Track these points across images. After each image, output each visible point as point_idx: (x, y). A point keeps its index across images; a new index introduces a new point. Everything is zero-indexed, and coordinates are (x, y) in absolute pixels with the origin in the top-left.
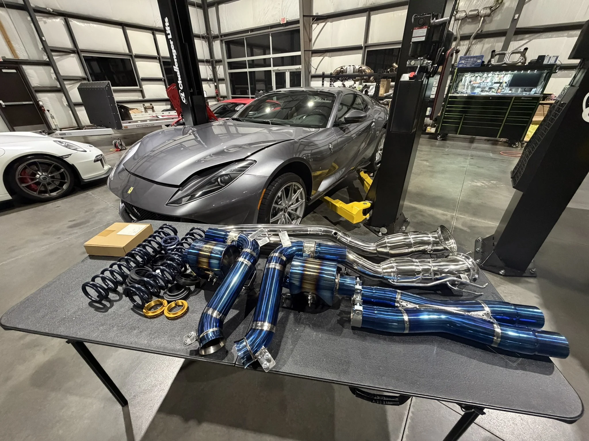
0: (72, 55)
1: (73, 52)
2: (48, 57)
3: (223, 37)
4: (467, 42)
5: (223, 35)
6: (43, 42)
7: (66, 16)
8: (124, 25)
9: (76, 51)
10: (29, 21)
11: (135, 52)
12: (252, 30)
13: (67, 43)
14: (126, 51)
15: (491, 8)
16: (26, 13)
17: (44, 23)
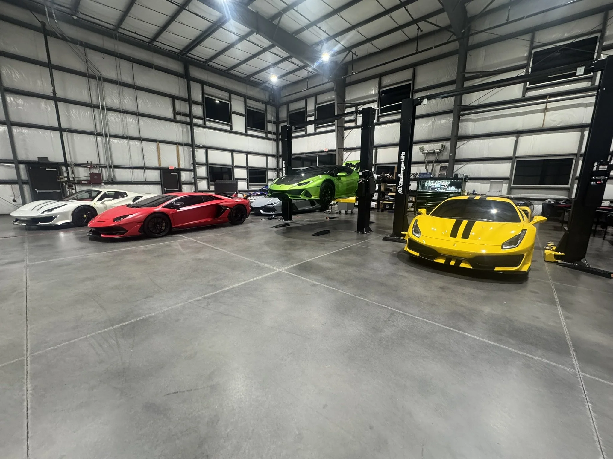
1: (205, 165)
2: (194, 167)
4: (431, 164)
6: (194, 160)
7: (207, 148)
8: (232, 151)
9: (207, 164)
10: (191, 151)
11: (235, 164)
12: (306, 153)
13: (204, 160)
14: (231, 164)
15: (440, 149)
16: (190, 147)
17: (197, 151)
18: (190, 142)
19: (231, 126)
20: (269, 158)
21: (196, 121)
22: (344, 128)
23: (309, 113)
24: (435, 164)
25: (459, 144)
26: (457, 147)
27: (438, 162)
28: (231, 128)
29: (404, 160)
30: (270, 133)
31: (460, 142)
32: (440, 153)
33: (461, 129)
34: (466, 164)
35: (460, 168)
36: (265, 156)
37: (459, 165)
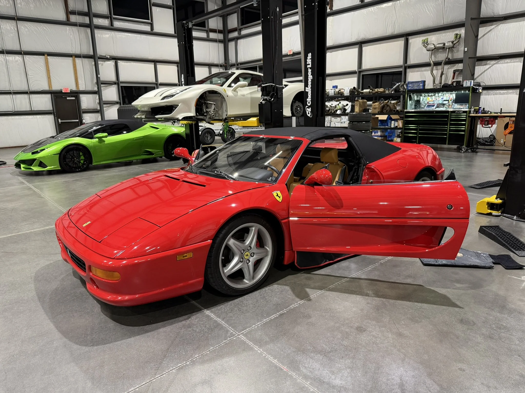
0: (113, 85)
1: (115, 83)
2: (98, 88)
3: (239, 65)
4: (440, 67)
5: (239, 64)
6: (98, 78)
7: (116, 59)
8: (155, 62)
9: (117, 83)
10: (93, 65)
11: (160, 81)
13: (113, 78)
14: (154, 81)
15: (453, 42)
16: (93, 60)
17: (102, 65)
18: (91, 53)
19: (152, 25)
20: (212, 69)
21: (98, 21)
24: (446, 67)
25: (482, 30)
26: (479, 37)
27: (449, 62)
28: (152, 29)
29: (310, 66)
30: (214, 31)
31: (485, 28)
32: (453, 47)
33: (486, 6)
34: (494, 64)
35: (484, 71)
36: (208, 67)
37: (483, 65)
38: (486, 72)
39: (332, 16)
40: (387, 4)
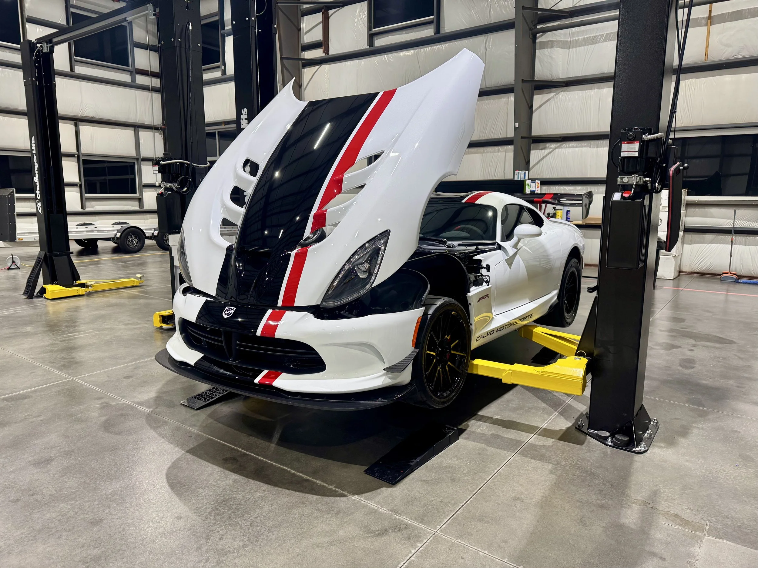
20: (140, 133)
22: (300, 62)
23: (227, 26)
25: (538, 99)
26: (534, 108)
30: (144, 73)
31: (541, 96)
33: (541, 66)
34: (556, 148)
35: (543, 158)
36: (133, 128)
37: (542, 149)
38: (544, 159)
39: (328, 63)
40: (407, 52)
